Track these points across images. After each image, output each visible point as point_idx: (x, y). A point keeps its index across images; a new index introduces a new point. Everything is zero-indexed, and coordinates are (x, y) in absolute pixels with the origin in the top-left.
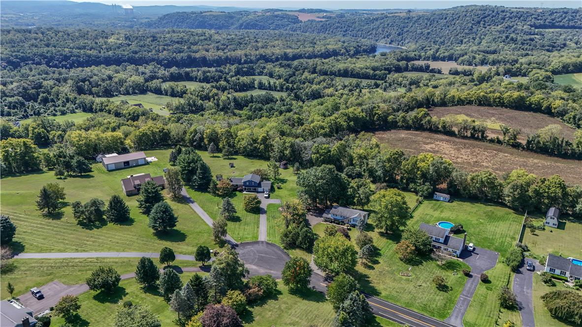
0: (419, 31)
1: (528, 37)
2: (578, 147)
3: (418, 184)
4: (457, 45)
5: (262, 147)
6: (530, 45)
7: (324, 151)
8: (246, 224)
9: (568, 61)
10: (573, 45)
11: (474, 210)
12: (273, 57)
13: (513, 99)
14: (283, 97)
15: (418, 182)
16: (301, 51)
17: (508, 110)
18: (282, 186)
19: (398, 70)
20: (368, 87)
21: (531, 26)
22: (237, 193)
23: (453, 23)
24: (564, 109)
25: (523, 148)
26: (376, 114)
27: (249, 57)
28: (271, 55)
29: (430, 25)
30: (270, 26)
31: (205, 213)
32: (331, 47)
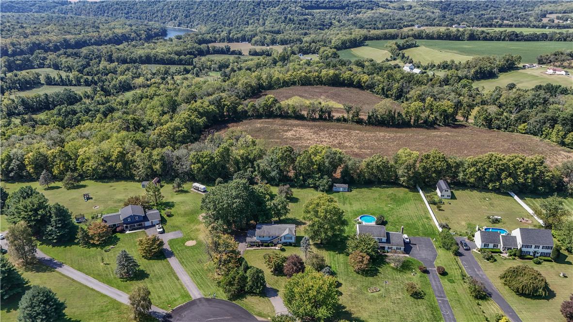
0: (205, 13)
1: (302, 17)
2: (407, 116)
3: (317, 179)
4: (244, 26)
5: (119, 165)
6: (306, 25)
7: (206, 159)
8: (159, 278)
9: (344, 38)
10: (337, 23)
11: (376, 195)
12: (51, 45)
13: (330, 77)
14: (87, 93)
15: (316, 177)
16: (84, 36)
17: (327, 87)
18: (173, 211)
19: (201, 53)
20: (178, 73)
21: (302, 7)
22: (119, 235)
23: (236, 5)
24: (372, 83)
25: (366, 123)
26: (225, 105)
27: (19, 46)
28: (47, 42)
29: (215, 7)
30: (32, 8)
31: (90, 278)
32: (119, 31)
